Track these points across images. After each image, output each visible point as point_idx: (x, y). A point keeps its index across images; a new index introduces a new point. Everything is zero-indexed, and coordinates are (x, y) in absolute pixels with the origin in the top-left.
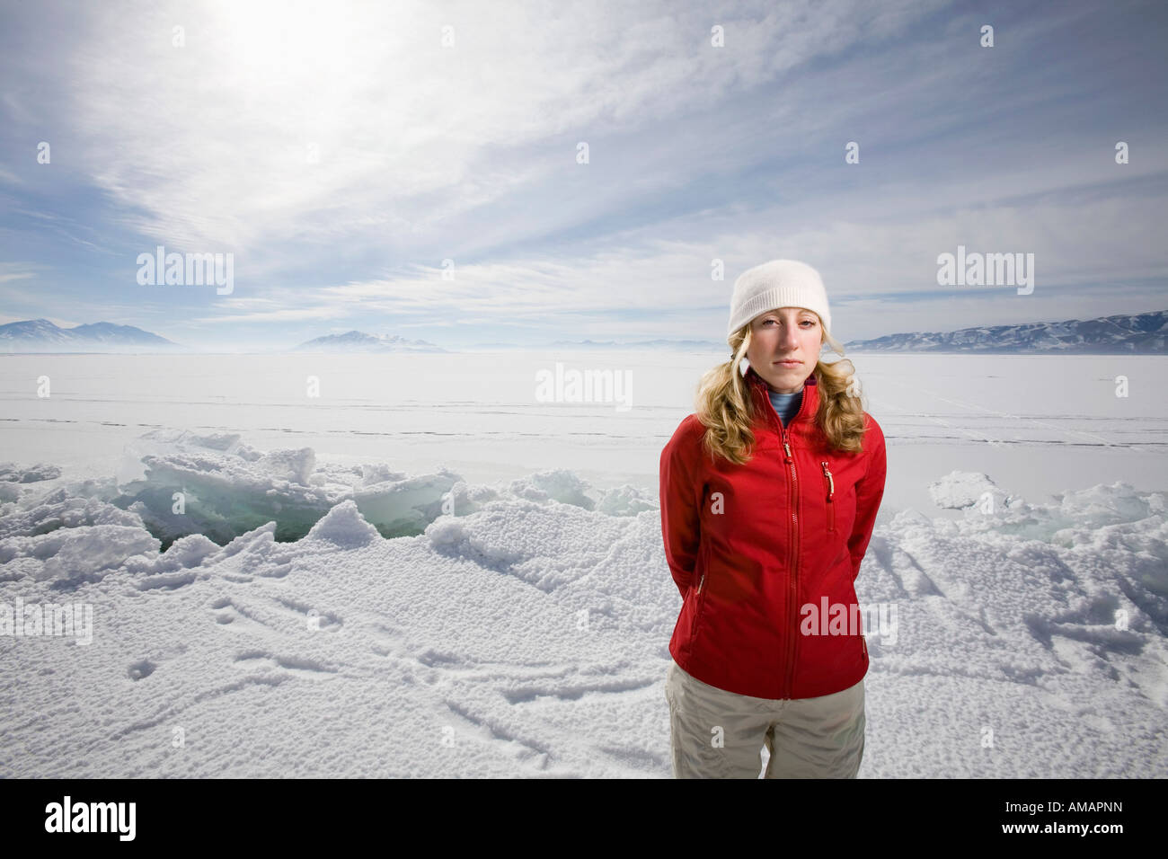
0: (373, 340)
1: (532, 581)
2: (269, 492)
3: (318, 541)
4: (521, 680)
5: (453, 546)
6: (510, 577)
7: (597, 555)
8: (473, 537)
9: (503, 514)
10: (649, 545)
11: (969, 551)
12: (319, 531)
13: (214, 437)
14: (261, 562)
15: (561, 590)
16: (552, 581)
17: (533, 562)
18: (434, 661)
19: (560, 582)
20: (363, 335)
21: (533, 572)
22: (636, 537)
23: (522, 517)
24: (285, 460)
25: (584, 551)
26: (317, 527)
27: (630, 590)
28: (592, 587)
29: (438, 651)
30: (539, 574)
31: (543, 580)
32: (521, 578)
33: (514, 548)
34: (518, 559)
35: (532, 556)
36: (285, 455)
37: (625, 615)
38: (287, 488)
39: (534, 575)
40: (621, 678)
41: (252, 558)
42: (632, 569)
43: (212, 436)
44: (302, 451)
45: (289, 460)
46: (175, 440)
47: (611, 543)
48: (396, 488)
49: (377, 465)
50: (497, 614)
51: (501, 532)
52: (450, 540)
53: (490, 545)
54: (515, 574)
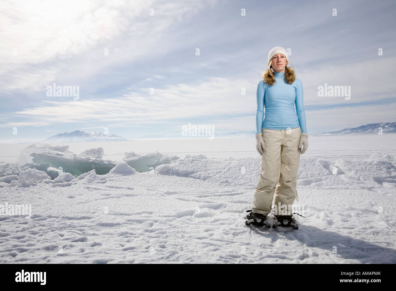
0: (87, 135)
1: (199, 178)
2: (90, 161)
3: (114, 174)
4: (200, 194)
5: (167, 172)
6: (189, 178)
7: (222, 170)
8: (175, 168)
9: (185, 162)
10: (240, 166)
11: (358, 163)
12: (113, 171)
13: (58, 147)
14: (94, 180)
15: (210, 179)
16: (206, 177)
17: (198, 173)
18: (169, 194)
19: (209, 177)
20: (83, 132)
21: (198, 175)
22: (235, 165)
23: (192, 162)
24: (92, 152)
25: (216, 170)
26: (112, 170)
27: (234, 177)
28: (221, 177)
29: (170, 191)
30: (201, 176)
31: (202, 177)
32: (194, 178)
33: (190, 170)
34: (192, 173)
35: (197, 172)
36: (92, 151)
37: (233, 182)
38: (96, 160)
39: (199, 176)
40: (233, 193)
41: (90, 179)
42: (234, 173)
43: (57, 147)
44: (99, 148)
45: (93, 152)
46: (43, 148)
47: (226, 167)
48: (140, 158)
49: (130, 152)
50: (188, 185)
51: (185, 167)
52: (165, 170)
53: (181, 169)
54: (192, 177)
